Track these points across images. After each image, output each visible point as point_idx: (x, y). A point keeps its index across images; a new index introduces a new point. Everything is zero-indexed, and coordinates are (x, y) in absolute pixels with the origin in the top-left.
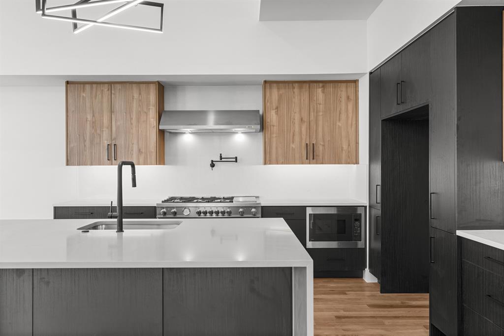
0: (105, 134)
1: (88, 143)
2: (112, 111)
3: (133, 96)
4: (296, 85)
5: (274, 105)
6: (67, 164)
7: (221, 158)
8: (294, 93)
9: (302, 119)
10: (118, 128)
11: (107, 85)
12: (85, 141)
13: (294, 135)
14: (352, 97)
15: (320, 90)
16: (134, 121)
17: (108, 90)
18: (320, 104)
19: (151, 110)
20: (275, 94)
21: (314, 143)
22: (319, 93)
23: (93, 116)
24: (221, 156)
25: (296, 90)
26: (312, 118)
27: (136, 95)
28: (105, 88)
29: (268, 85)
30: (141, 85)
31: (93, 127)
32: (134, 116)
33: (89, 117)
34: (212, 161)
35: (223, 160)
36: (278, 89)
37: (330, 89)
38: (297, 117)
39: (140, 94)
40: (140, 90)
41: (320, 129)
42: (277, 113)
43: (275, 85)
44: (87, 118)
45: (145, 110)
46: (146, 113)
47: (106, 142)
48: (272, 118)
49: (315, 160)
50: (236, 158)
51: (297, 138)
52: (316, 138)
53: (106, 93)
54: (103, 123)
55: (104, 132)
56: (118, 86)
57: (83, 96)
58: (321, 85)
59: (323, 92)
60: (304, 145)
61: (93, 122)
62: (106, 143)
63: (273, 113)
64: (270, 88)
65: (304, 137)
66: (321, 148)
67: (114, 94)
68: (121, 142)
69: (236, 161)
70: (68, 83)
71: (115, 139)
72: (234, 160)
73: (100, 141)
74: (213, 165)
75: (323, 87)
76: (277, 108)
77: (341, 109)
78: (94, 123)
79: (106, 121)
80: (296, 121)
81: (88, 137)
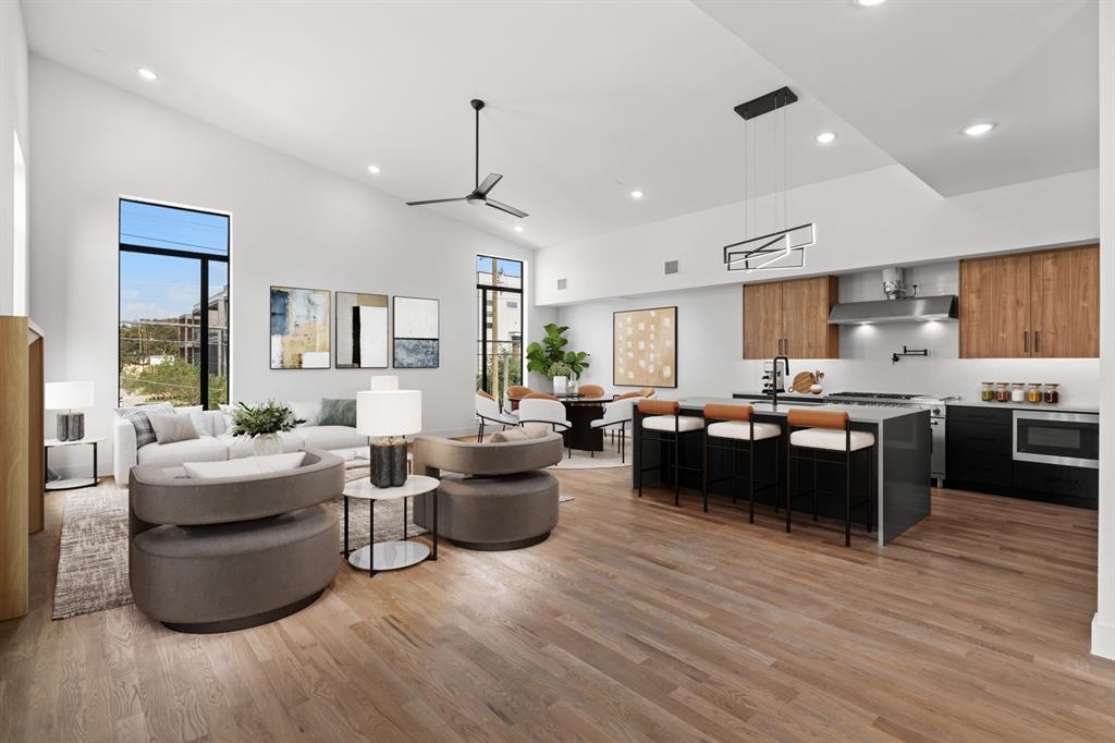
0: (777, 330)
1: (761, 339)
2: (783, 309)
3: (804, 292)
4: (1009, 260)
5: (975, 288)
6: (744, 358)
7: (905, 351)
8: (1005, 270)
9: (1018, 302)
10: (788, 324)
11: (778, 284)
12: (759, 337)
13: (1004, 321)
15: (1049, 263)
16: (804, 316)
17: (780, 288)
18: (1049, 280)
19: (821, 305)
20: (976, 274)
21: (1039, 330)
22: (1049, 266)
23: (766, 314)
24: (906, 349)
25: (1009, 267)
26: (1035, 298)
27: (806, 292)
28: (778, 287)
29: (965, 264)
31: (766, 324)
32: (804, 311)
33: (763, 315)
34: (895, 355)
35: (908, 353)
36: (981, 267)
37: (1069, 258)
38: (1010, 299)
39: (810, 289)
41: (1049, 313)
42: (978, 297)
43: (975, 263)
44: (761, 316)
45: (815, 305)
46: (817, 308)
48: (971, 302)
49: (1039, 353)
50: (926, 351)
51: (1010, 326)
52: (1042, 324)
53: (778, 291)
54: (775, 320)
56: (789, 284)
58: (1050, 255)
59: (1055, 264)
60: (1021, 333)
62: (778, 338)
63: (973, 297)
64: (969, 268)
65: (1021, 324)
66: (1051, 337)
67: (785, 292)
68: (791, 337)
69: (926, 354)
70: (744, 286)
71: (786, 334)
72: (923, 353)
73: (772, 337)
74: (896, 358)
75: (1055, 257)
76: (979, 291)
77: (1087, 284)
78: (767, 321)
79: (777, 317)
80: (1009, 305)
81: (761, 333)
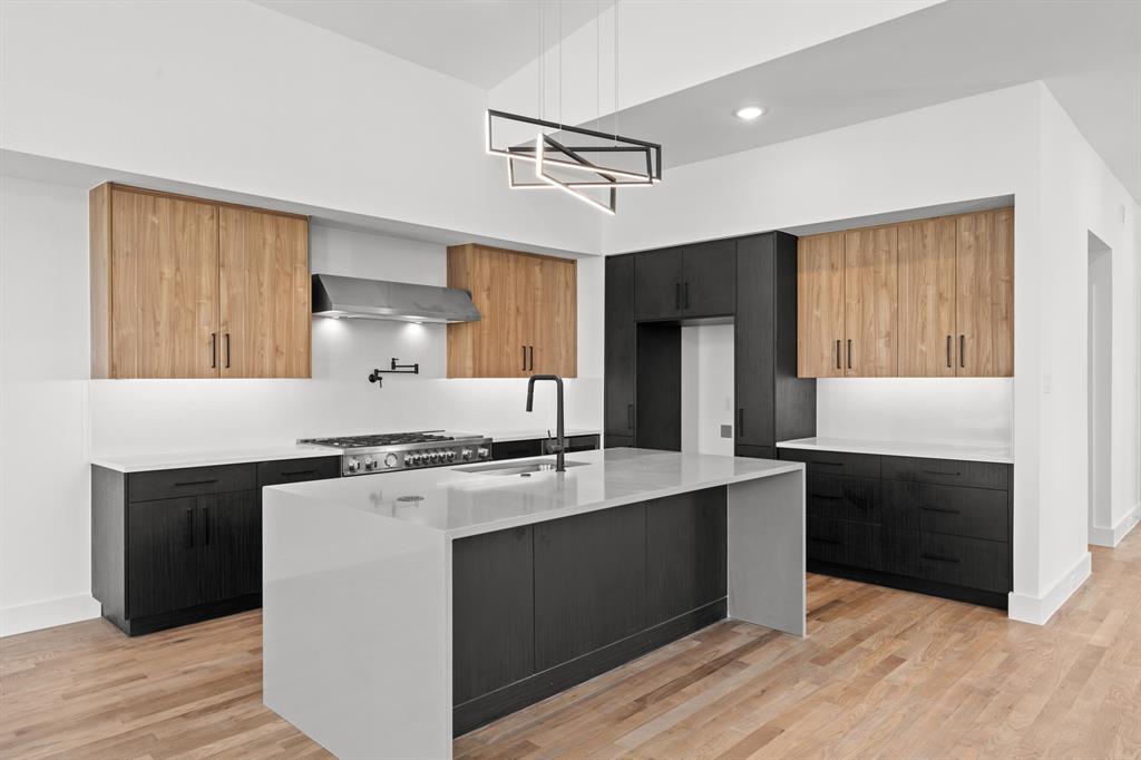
0: (205, 311)
1: (164, 329)
2: (219, 265)
3: (264, 239)
4: (511, 257)
5: (485, 284)
7: (394, 366)
8: (509, 268)
9: (518, 310)
10: (232, 300)
11: (208, 207)
12: (157, 324)
13: (508, 332)
14: (571, 284)
15: (537, 269)
16: (266, 289)
17: (212, 217)
18: (538, 289)
19: (298, 271)
20: (485, 266)
21: (533, 346)
22: (537, 273)
23: (178, 270)
24: (393, 363)
25: (511, 264)
26: (529, 308)
27: (270, 238)
28: (206, 213)
29: (478, 251)
30: (281, 219)
31: (177, 295)
32: (266, 279)
33: (168, 271)
34: (377, 371)
35: (397, 369)
36: (491, 259)
38: (512, 306)
39: (278, 236)
40: (278, 228)
41: (538, 326)
42: (488, 299)
43: (487, 252)
44: (162, 274)
45: (288, 270)
46: (290, 276)
47: (206, 328)
49: (532, 372)
50: (416, 366)
51: (512, 338)
52: (534, 340)
53: (207, 223)
54: (200, 288)
55: (203, 308)
56: (233, 213)
57: (153, 223)
58: (539, 260)
59: (541, 271)
60: (520, 349)
61: (177, 284)
62: (207, 331)
63: (484, 295)
64: (481, 257)
65: (520, 336)
66: (539, 354)
67: (226, 229)
68: (239, 331)
69: (416, 372)
70: (112, 186)
71: (226, 323)
72: (413, 369)
73: (193, 325)
74: (375, 378)
75: (541, 264)
76: (489, 289)
78: (178, 288)
79: (206, 281)
80: (513, 312)
81: (164, 316)
